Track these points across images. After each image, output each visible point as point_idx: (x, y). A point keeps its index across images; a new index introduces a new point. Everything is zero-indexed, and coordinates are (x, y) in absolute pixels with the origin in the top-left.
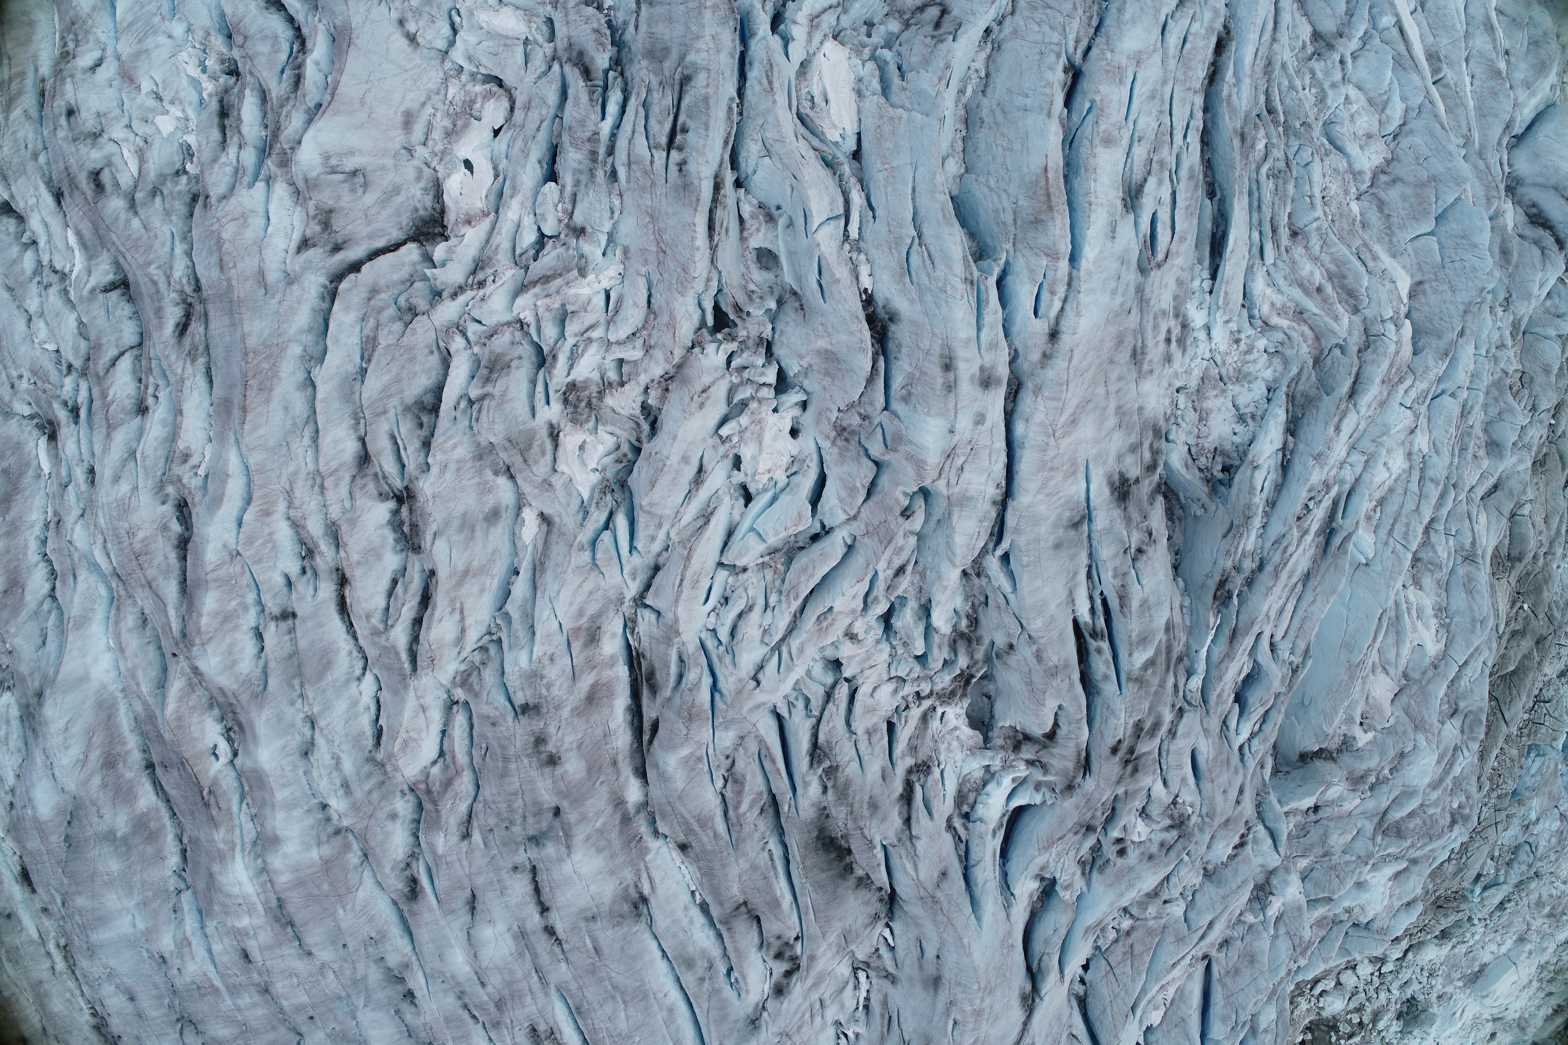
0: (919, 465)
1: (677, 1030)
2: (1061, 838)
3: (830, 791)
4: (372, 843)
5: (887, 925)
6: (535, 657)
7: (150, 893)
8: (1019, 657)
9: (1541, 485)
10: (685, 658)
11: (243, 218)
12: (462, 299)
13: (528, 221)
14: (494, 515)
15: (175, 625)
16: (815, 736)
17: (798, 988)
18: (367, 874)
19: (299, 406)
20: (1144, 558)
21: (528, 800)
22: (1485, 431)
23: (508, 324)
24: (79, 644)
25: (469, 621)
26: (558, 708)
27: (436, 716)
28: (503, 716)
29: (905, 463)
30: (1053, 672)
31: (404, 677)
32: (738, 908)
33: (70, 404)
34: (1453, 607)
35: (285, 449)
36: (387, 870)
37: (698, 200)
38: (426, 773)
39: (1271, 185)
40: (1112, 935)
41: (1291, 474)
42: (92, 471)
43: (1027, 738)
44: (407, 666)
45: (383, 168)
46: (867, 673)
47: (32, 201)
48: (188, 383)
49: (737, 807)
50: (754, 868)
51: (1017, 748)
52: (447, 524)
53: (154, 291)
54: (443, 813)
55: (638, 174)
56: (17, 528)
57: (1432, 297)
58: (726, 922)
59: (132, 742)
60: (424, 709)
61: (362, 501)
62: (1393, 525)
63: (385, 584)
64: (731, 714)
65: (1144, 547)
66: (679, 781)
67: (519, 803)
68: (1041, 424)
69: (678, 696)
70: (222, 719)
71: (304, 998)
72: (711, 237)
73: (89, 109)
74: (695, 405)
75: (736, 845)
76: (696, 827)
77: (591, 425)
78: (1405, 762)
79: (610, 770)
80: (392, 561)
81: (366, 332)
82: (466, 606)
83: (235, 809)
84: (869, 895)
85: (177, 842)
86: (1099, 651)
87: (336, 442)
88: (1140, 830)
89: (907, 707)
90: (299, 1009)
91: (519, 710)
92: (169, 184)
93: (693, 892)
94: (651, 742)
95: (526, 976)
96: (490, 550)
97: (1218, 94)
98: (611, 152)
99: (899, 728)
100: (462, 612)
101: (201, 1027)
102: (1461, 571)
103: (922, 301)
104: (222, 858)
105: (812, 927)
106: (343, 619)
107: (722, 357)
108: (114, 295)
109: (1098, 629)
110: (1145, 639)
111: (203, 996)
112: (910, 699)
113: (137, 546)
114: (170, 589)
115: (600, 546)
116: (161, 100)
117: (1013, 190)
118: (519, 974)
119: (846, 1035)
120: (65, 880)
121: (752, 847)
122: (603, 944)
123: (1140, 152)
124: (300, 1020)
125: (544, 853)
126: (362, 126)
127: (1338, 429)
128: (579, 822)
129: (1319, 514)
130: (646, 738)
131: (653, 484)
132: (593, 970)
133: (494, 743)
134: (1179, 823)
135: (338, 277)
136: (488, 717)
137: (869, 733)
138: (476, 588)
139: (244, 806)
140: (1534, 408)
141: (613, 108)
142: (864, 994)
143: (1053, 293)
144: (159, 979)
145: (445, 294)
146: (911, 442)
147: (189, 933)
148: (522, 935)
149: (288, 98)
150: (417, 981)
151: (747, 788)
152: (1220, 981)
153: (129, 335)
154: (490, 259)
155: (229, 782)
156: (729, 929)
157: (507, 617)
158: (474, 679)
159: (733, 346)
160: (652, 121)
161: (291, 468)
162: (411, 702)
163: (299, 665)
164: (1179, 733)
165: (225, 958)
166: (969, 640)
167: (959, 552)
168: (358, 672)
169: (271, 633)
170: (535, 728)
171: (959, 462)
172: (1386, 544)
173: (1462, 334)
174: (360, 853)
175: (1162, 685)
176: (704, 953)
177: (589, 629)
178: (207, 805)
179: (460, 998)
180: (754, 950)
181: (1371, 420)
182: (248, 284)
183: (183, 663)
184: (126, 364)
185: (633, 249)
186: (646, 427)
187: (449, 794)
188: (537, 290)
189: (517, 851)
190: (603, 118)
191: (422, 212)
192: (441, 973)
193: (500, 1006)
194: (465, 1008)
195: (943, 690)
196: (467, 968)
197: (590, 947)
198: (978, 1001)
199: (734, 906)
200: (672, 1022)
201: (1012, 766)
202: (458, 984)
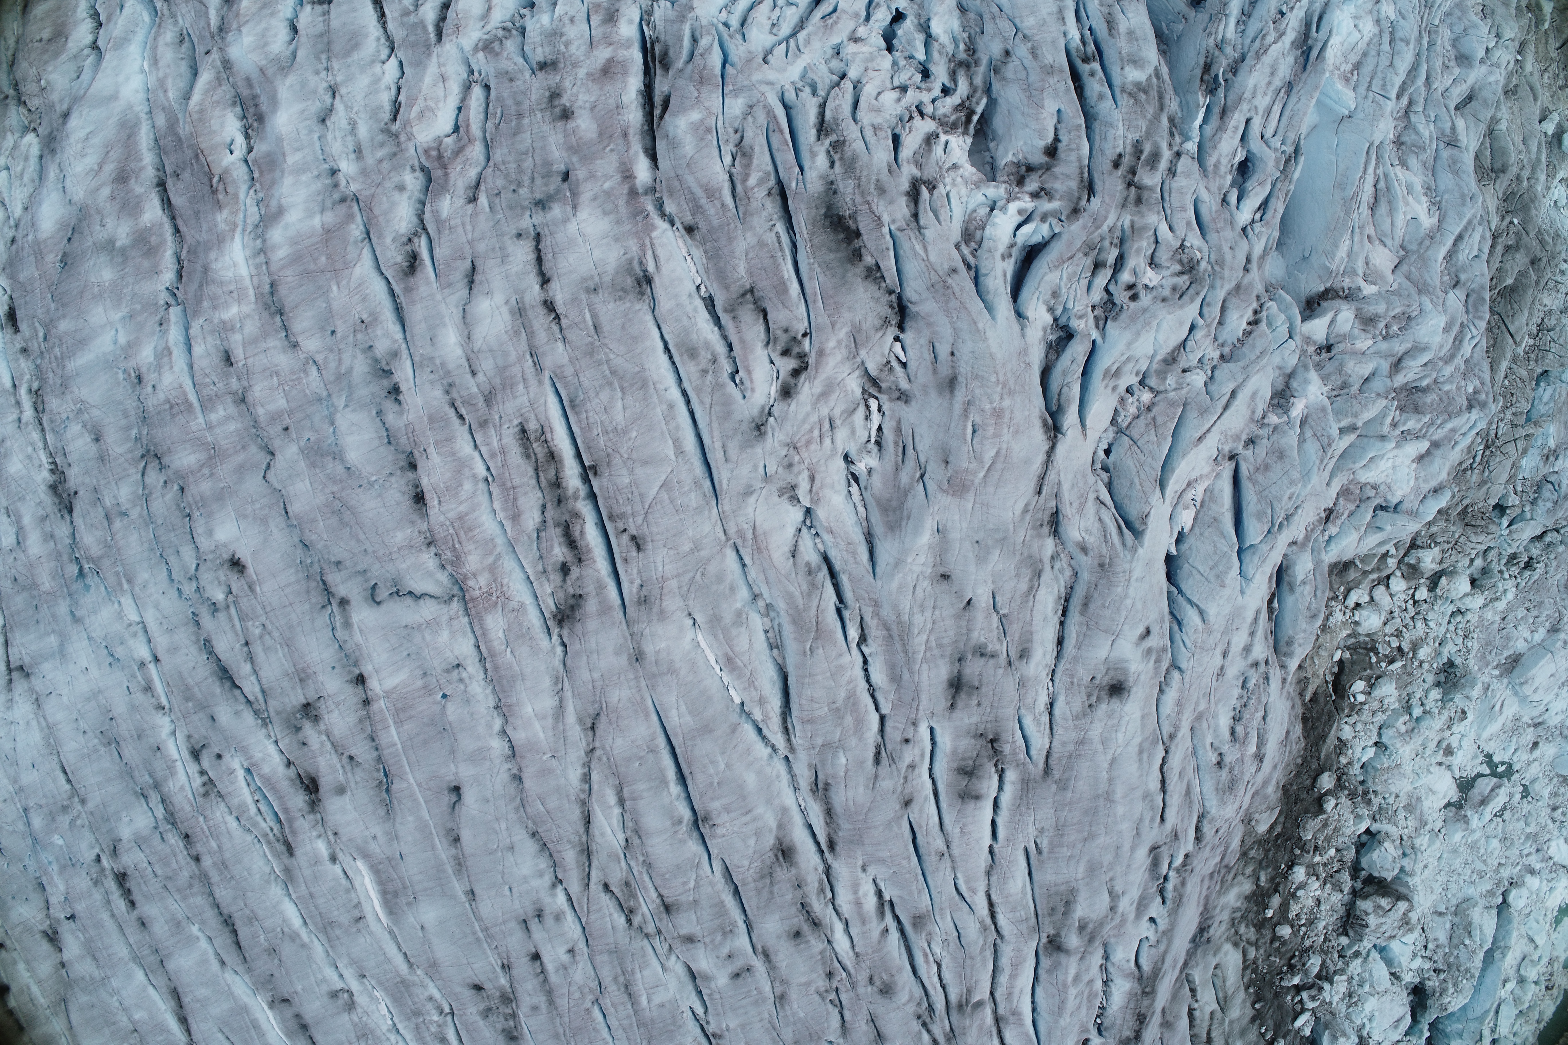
1: (677, 428)
2: (1071, 258)
3: (837, 164)
4: (377, 212)
5: (897, 339)
6: (556, 17)
7: (138, 307)
8: (1017, 62)
10: (697, 34)
15: (214, 22)
16: (822, 114)
17: (807, 390)
18: (366, 253)
21: (538, 160)
24: (114, 63)
25: (495, 2)
26: (574, 65)
27: (455, 89)
28: (521, 71)
30: (1049, 71)
31: (428, 46)
32: (744, 295)
34: (1442, 187)
36: (388, 241)
38: (439, 141)
40: (1133, 410)
43: (1030, 169)
44: (432, 36)
46: (871, 73)
49: (744, 181)
50: (762, 244)
51: (1021, 182)
54: (452, 176)
58: (731, 310)
59: (148, 159)
60: (444, 78)
62: (1371, 82)
64: (742, 81)
66: (689, 146)
67: (528, 163)
69: (690, 67)
70: (244, 117)
71: (281, 403)
75: (743, 217)
76: (704, 201)
78: (1413, 323)
79: (621, 141)
83: (242, 196)
84: (878, 294)
85: (175, 260)
86: (1092, 74)
88: (1150, 277)
89: (911, 118)
90: (275, 417)
91: (535, 66)
93: (698, 287)
94: (661, 117)
95: (520, 359)
99: (903, 139)
101: (165, 461)
102: (1445, 154)
104: (221, 240)
105: (821, 317)
106: (375, 8)
109: (1089, 53)
110: (1135, 61)
111: (173, 416)
112: (914, 108)
118: (513, 356)
119: (856, 479)
120: (53, 306)
121: (759, 224)
122: (604, 319)
124: (275, 430)
125: (549, 216)
128: (586, 180)
130: (657, 112)
132: (591, 351)
133: (509, 102)
134: (1189, 268)
136: (507, 72)
137: (876, 129)
139: (252, 192)
142: (875, 427)
144: (131, 404)
147: (171, 343)
148: (520, 311)
150: (404, 373)
151: (755, 162)
152: (1250, 478)
155: (240, 173)
156: (733, 321)
158: (495, 45)
162: (432, 70)
163: (329, 43)
164: (1179, 170)
165: (205, 363)
166: (968, 65)
168: (383, 56)
169: (306, 18)
170: (552, 83)
174: (362, 227)
175: (1157, 118)
176: (707, 345)
178: (214, 192)
179: (447, 392)
180: (758, 344)
183: (215, 55)
187: (460, 159)
189: (522, 215)
192: (431, 359)
193: (489, 398)
194: (453, 404)
195: (945, 116)
196: (459, 352)
197: (590, 323)
198: (997, 397)
199: (741, 291)
200: (673, 418)
201: (1016, 198)
202: (448, 373)
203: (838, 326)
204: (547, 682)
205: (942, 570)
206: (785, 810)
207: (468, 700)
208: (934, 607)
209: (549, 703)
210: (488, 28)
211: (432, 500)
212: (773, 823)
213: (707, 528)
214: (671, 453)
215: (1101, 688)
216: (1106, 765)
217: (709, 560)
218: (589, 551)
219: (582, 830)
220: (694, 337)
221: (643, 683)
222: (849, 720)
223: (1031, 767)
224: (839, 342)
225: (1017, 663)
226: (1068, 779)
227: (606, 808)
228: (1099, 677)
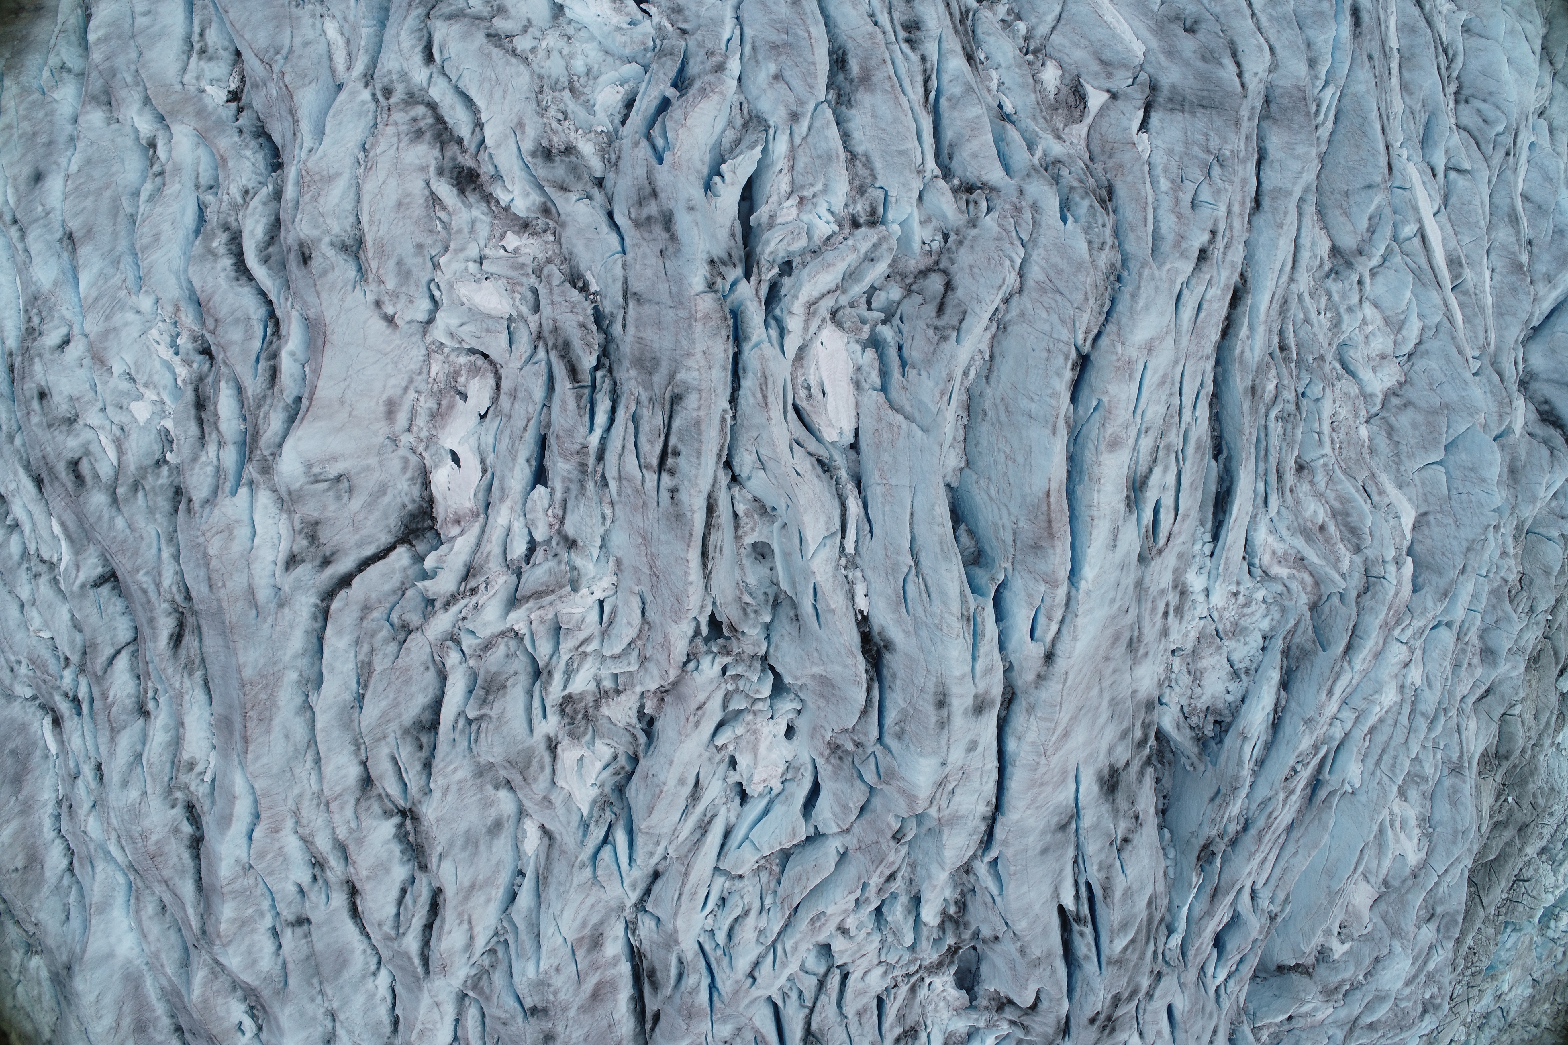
0: (911, 799)
6: (541, 969)
8: (1004, 948)
9: (1534, 682)
10: (684, 961)
11: (228, 530)
12: (454, 609)
13: (518, 527)
14: (496, 827)
15: (195, 923)
16: (808, 1023)
19: (300, 731)
20: (1130, 848)
22: (1481, 637)
23: (502, 634)
24: (102, 926)
25: (477, 930)
26: (565, 1010)
27: (450, 1010)
28: (513, 1017)
29: (897, 795)
30: (1036, 963)
31: (417, 979)
33: (71, 695)
34: (1437, 817)
35: (289, 775)
37: (691, 535)
39: (1280, 429)
41: (1281, 734)
42: (99, 767)
43: (1010, 1002)
44: (420, 970)
45: (368, 468)
46: (858, 962)
47: (12, 486)
48: (187, 697)
51: (1000, 1008)
52: (451, 844)
53: (144, 600)
55: (629, 492)
56: (30, 807)
57: (1436, 530)
59: (160, 1009)
60: (438, 1005)
61: (368, 823)
62: (1381, 755)
63: (395, 894)
64: (729, 1011)
65: (1130, 836)
68: (1033, 743)
69: (678, 995)
70: (246, 1000)
72: (704, 565)
73: (61, 393)
74: (691, 725)
77: (588, 737)
78: (1380, 966)
80: (400, 872)
81: (362, 657)
82: (474, 917)
86: (1082, 934)
87: (339, 768)
89: (897, 985)
91: (528, 1012)
92: (150, 478)
94: (653, 1030)
96: (494, 861)
97: (1231, 350)
98: (601, 457)
99: (888, 1003)
100: (470, 922)
102: (1447, 782)
103: (917, 634)
106: (356, 923)
107: (717, 668)
108: (105, 590)
109: (1082, 914)
110: (1126, 924)
112: (899, 979)
113: (152, 848)
114: (187, 889)
115: (601, 865)
116: (135, 381)
117: (1014, 509)
123: (1146, 443)
126: (343, 427)
127: (1330, 692)
129: (1305, 775)
130: (648, 1026)
131: (650, 811)
133: (505, 1037)
135: (329, 595)
136: (499, 1019)
137: (860, 1014)
138: (482, 899)
140: (1532, 609)
141: (601, 418)
143: (1050, 618)
145: (438, 604)
146: (904, 779)
149: (265, 397)
153: (124, 633)
154: (482, 567)
157: (511, 921)
158: (484, 982)
159: (728, 659)
160: (643, 439)
161: (296, 791)
162: (426, 1000)
163: (317, 966)
164: (1156, 994)
166: (957, 923)
167: (948, 861)
168: (373, 967)
169: (288, 937)
170: (544, 1027)
171: (950, 787)
172: (1373, 774)
173: (1463, 571)
175: (1142, 957)
177: (592, 936)
181: (1365, 673)
182: (239, 605)
183: (204, 955)
184: (123, 662)
185: (626, 562)
186: (642, 739)
188: (531, 604)
190: (591, 429)
191: (410, 507)
210: (474, 959)
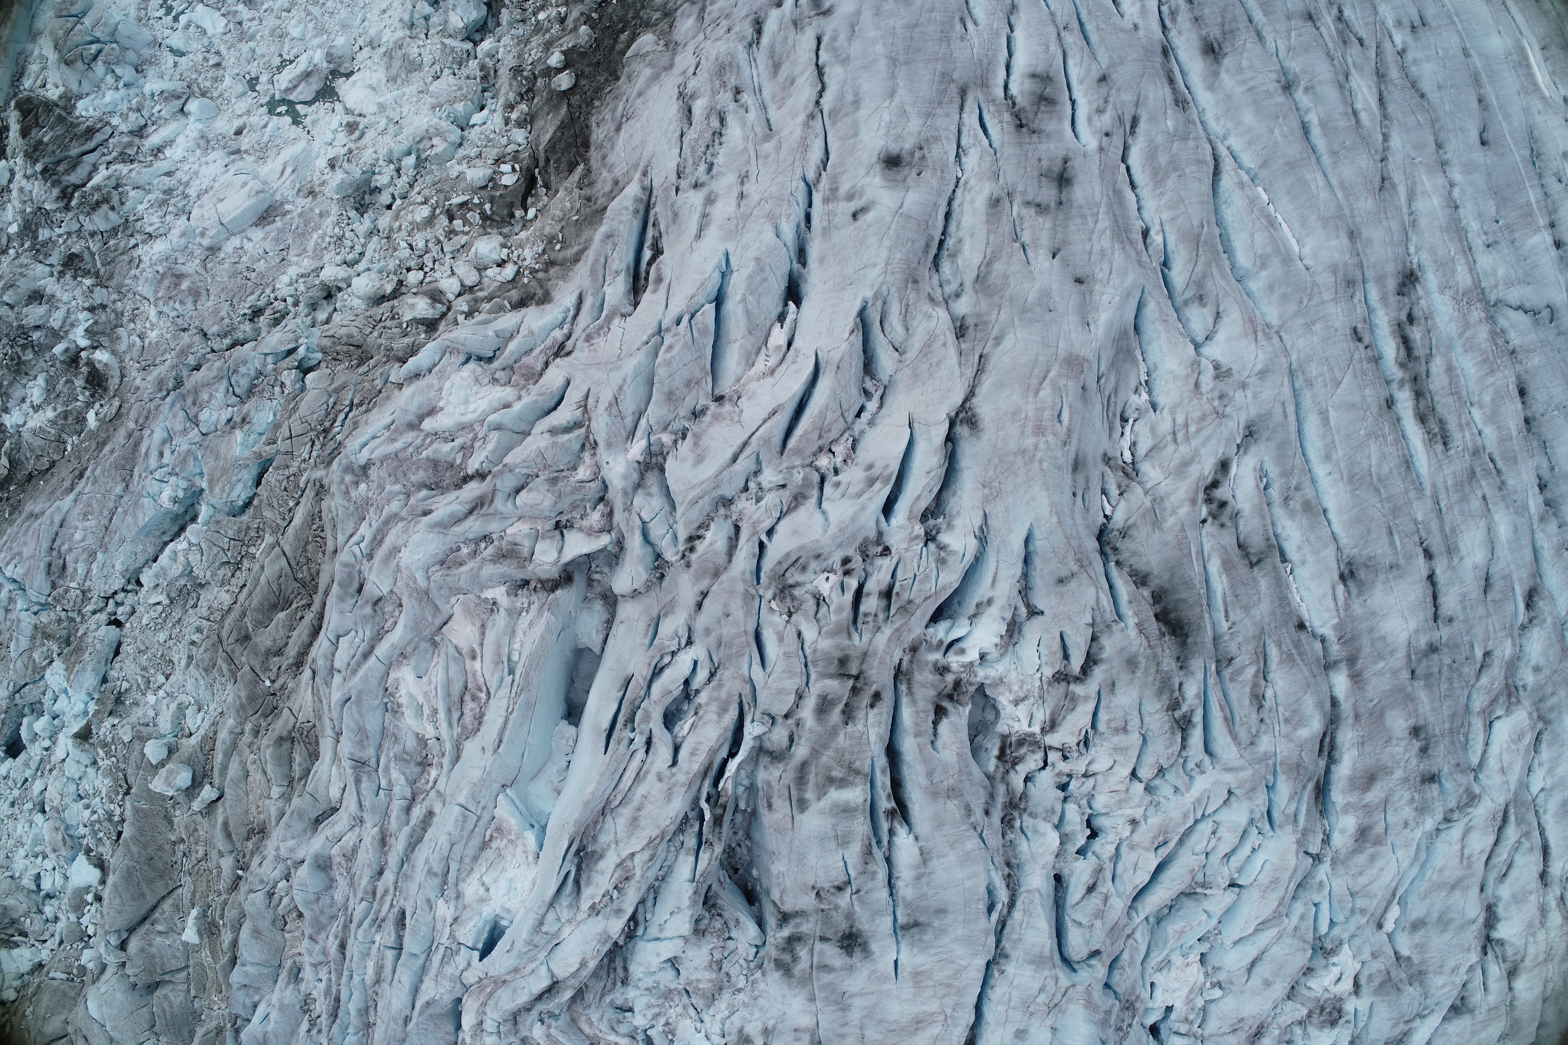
1: (1324, 436)
3: (1176, 687)
4: (1557, 644)
5: (1108, 520)
10: (1294, 820)
14: (1416, 927)
16: (1184, 739)
17: (1207, 467)
21: (1436, 691)
25: (1457, 845)
26: (1406, 780)
27: (1492, 762)
28: (1447, 771)
32: (1259, 561)
34: (379, 713)
38: (1508, 712)
43: (952, 697)
44: (1511, 811)
49: (1258, 671)
50: (1246, 609)
51: (957, 684)
54: (1501, 677)
58: (1271, 547)
60: (1503, 771)
61: (1519, 942)
64: (1261, 769)
65: (832, 889)
66: (1309, 702)
67: (1444, 687)
69: (1304, 783)
75: (1260, 635)
76: (1294, 651)
77: (1326, 997)
79: (1362, 710)
84: (1132, 561)
88: (826, 584)
91: (1437, 779)
93: (1291, 573)
94: (1325, 734)
95: (1450, 507)
100: (1462, 854)
102: (371, 752)
109: (886, 821)
112: (1076, 755)
118: (1456, 509)
121: (1247, 629)
122: (1385, 539)
125: (1427, 638)
130: (1327, 740)
132: (1395, 510)
134: (784, 591)
138: (1447, 873)
142: (1127, 436)
148: (1451, 550)
150: (1535, 503)
151: (1248, 690)
156: (1268, 539)
158: (1464, 801)
162: (1512, 780)
168: (1542, 796)
170: (1426, 762)
171: (1044, 998)
176: (1292, 514)
177: (1366, 842)
179: (1503, 483)
180: (1246, 513)
187: (1493, 694)
189: (1448, 639)
192: (1516, 513)
193: (1472, 474)
194: (1499, 472)
195: (1033, 752)
196: (1497, 517)
197: (1396, 537)
198: (1042, 446)
199: (1262, 564)
200: (1327, 446)
201: (964, 666)
202: (1504, 499)
203: (1178, 527)
204: (1422, 222)
205: (1083, 287)
206: (1211, 88)
207: (1480, 216)
208: (1090, 253)
209: (1420, 205)
210: (1466, 820)
211: (1513, 388)
212: (1225, 77)
213: (1301, 342)
214: (1332, 414)
215: (910, 164)
216: (900, 91)
217: (1296, 315)
218: (1393, 332)
219: (1385, 94)
220: (1305, 522)
221: (1347, 212)
222: (1163, 159)
223: (981, 98)
224: (1174, 513)
225: (1004, 195)
226: (941, 82)
227: (1368, 110)
228: (914, 174)
